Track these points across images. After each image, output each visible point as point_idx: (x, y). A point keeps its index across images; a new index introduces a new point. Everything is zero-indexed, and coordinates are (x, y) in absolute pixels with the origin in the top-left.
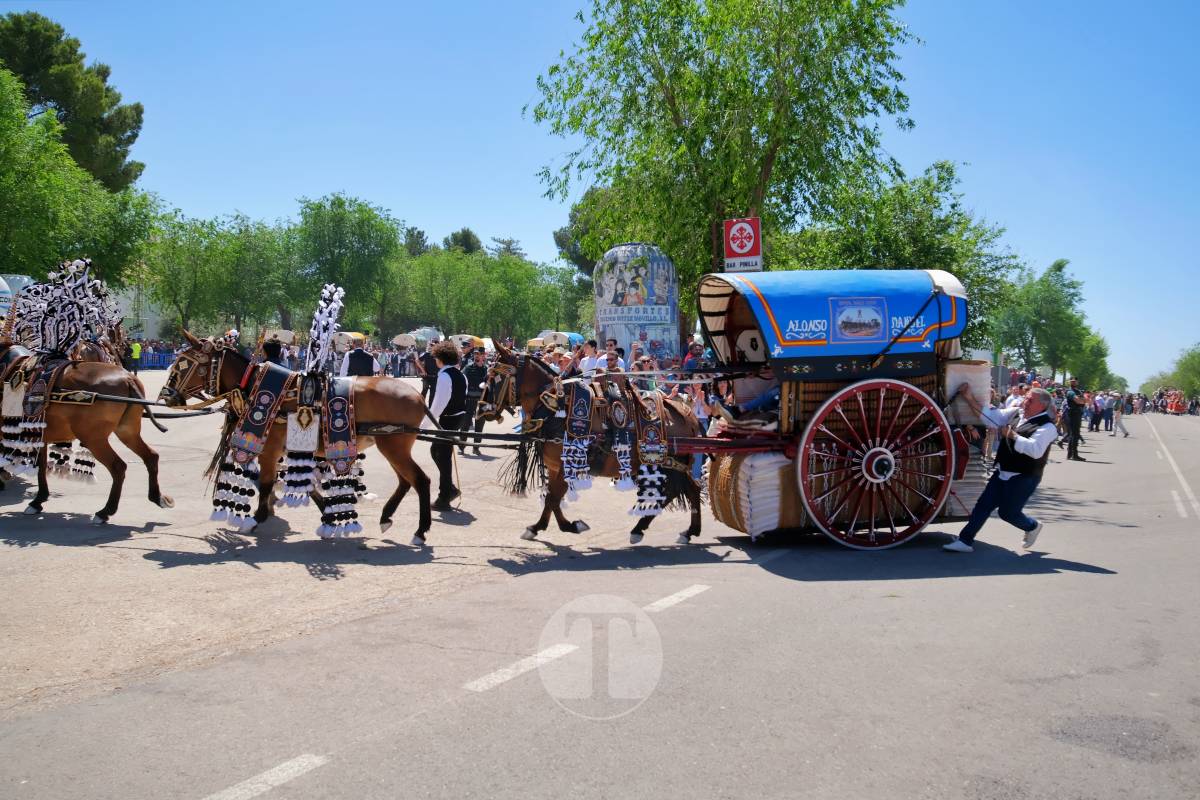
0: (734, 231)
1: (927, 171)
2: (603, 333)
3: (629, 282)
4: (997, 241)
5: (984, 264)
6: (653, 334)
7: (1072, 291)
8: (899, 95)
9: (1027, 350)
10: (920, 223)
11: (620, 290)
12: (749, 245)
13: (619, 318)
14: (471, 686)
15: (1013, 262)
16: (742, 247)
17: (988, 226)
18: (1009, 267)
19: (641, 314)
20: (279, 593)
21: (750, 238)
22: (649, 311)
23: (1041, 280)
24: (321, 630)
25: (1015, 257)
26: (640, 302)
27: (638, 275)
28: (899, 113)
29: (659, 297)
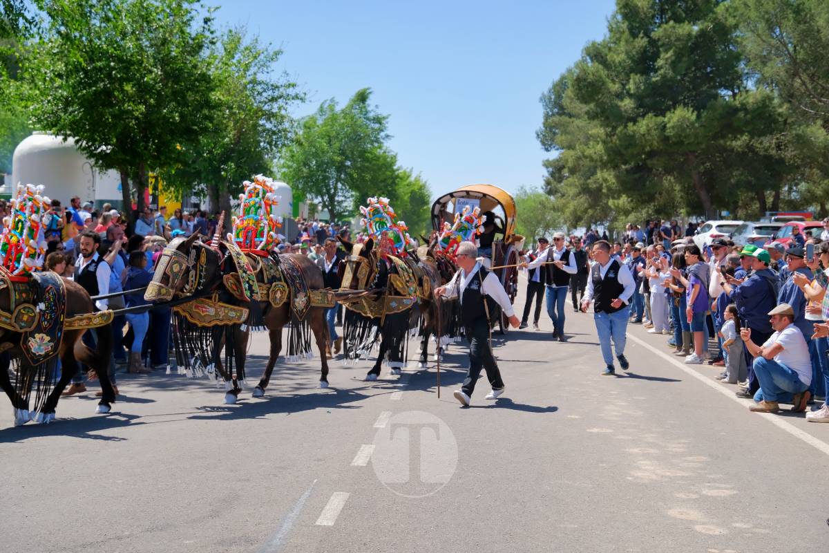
4: (273, 65)
5: (260, 94)
7: (378, 126)
9: (332, 198)
10: (165, 42)
15: (291, 91)
17: (260, 47)
18: (287, 97)
23: (343, 111)
25: (294, 86)
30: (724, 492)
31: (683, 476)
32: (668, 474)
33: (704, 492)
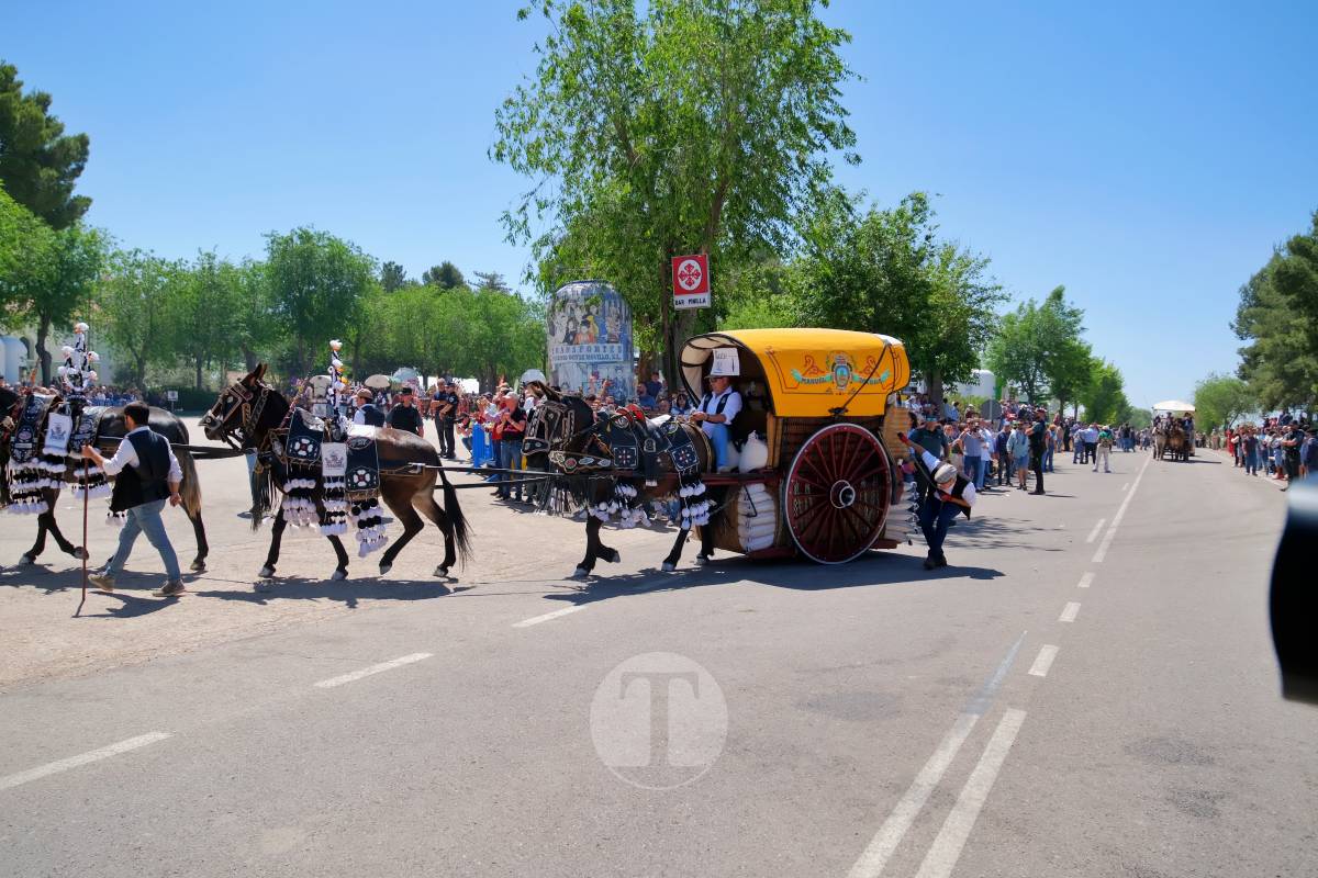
0: (682, 268)
1: (903, 202)
2: (556, 371)
3: (580, 320)
4: (982, 271)
5: (970, 296)
6: (605, 373)
7: (1073, 319)
8: (846, 131)
9: (1031, 384)
10: (892, 256)
11: (571, 330)
12: (697, 282)
13: (571, 357)
14: (320, 684)
15: (998, 293)
16: (690, 284)
17: (972, 257)
18: (994, 298)
19: (593, 352)
20: (175, 620)
21: (698, 275)
22: (601, 349)
23: (1042, 310)
24: (205, 648)
25: (1000, 288)
26: (591, 341)
27: (590, 314)
28: (847, 149)
29: (611, 335)
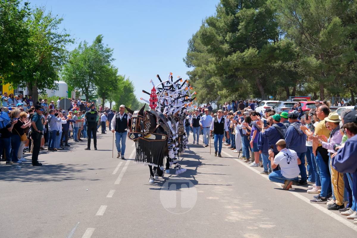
4: (58, 25)
5: (52, 39)
7: (108, 54)
9: (87, 89)
15: (67, 38)
17: (52, 17)
18: (65, 41)
23: (91, 48)
25: (69, 36)
30: (269, 226)
31: (251, 219)
32: (244, 218)
33: (261, 226)
